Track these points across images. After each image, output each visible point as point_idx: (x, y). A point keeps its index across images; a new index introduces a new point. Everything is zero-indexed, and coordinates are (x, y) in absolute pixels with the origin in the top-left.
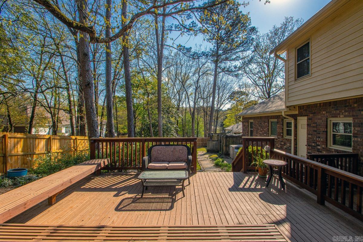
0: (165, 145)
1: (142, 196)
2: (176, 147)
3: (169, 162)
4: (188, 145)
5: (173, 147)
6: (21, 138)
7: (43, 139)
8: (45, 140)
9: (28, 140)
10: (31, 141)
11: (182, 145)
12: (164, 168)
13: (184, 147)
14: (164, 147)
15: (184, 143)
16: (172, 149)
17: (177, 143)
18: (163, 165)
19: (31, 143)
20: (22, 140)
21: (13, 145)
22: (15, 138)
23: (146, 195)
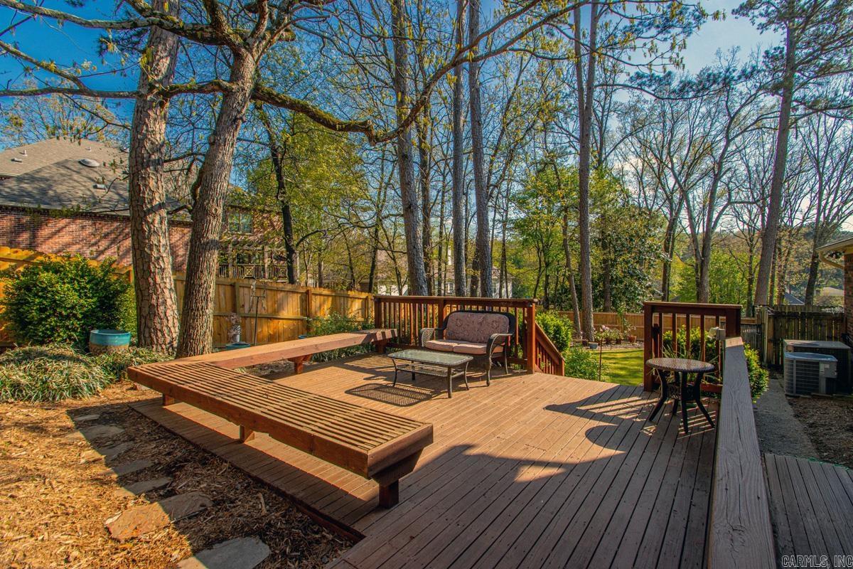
0: (471, 311)
1: (394, 384)
2: (488, 315)
3: (463, 340)
4: (510, 312)
5: (484, 315)
6: (328, 296)
7: (358, 298)
8: (361, 301)
9: (338, 298)
10: (342, 302)
11: (499, 313)
12: (447, 349)
13: (503, 316)
14: (469, 314)
15: (503, 309)
16: (481, 320)
17: (498, 308)
18: (448, 344)
19: (341, 304)
20: (330, 299)
21: (318, 305)
22: (321, 295)
23: (400, 386)
